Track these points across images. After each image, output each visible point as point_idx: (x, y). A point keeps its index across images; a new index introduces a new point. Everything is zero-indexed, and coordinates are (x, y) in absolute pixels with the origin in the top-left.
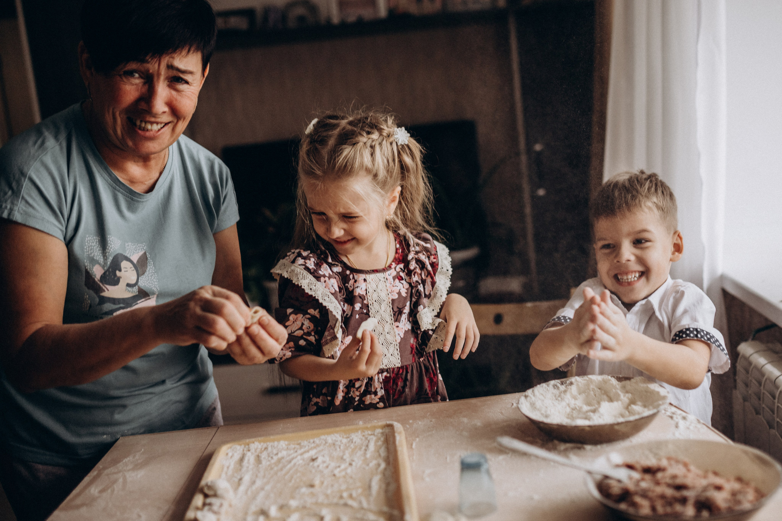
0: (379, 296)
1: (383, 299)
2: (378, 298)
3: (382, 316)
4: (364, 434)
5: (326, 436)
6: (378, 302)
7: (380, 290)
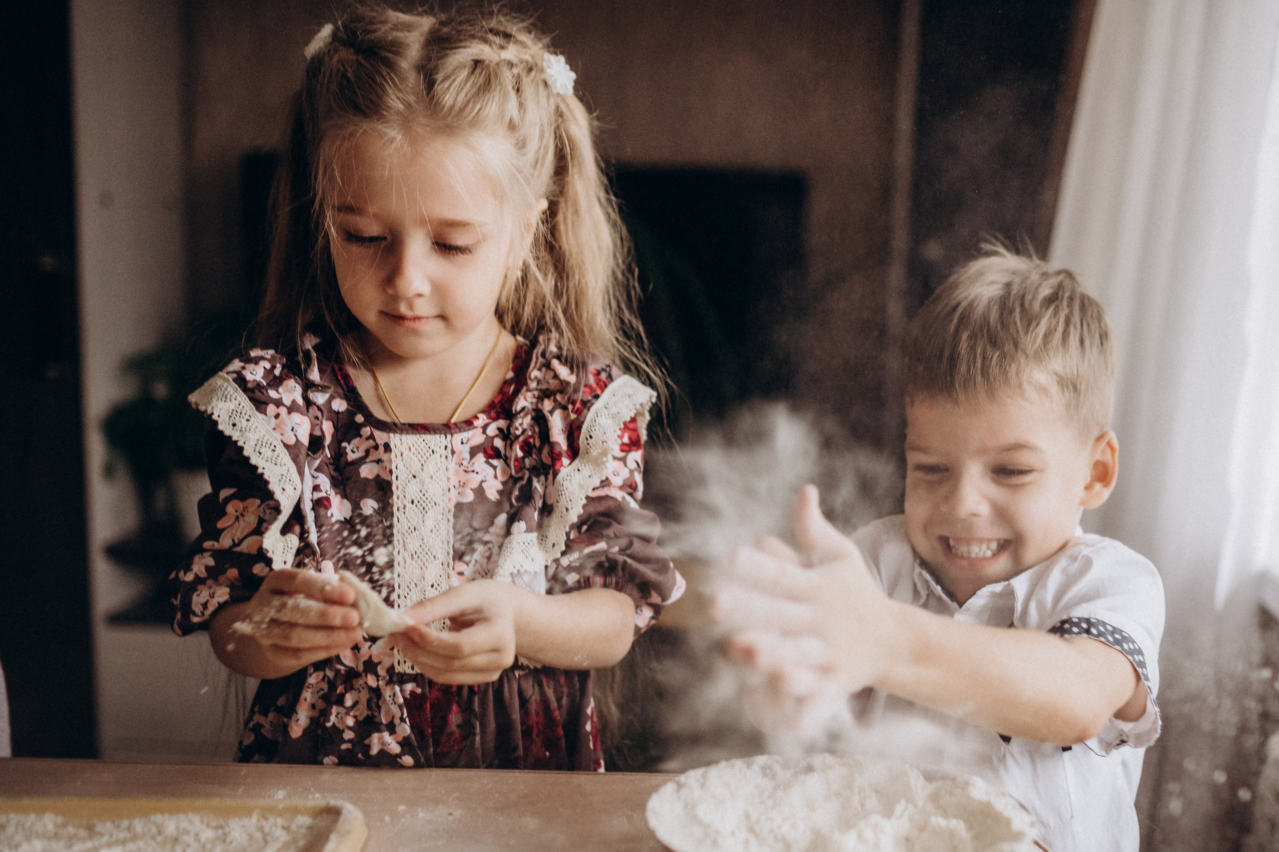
0: (424, 491)
1: (435, 499)
2: (421, 495)
3: (425, 541)
4: (264, 823)
5: (167, 815)
6: (419, 505)
7: (429, 475)
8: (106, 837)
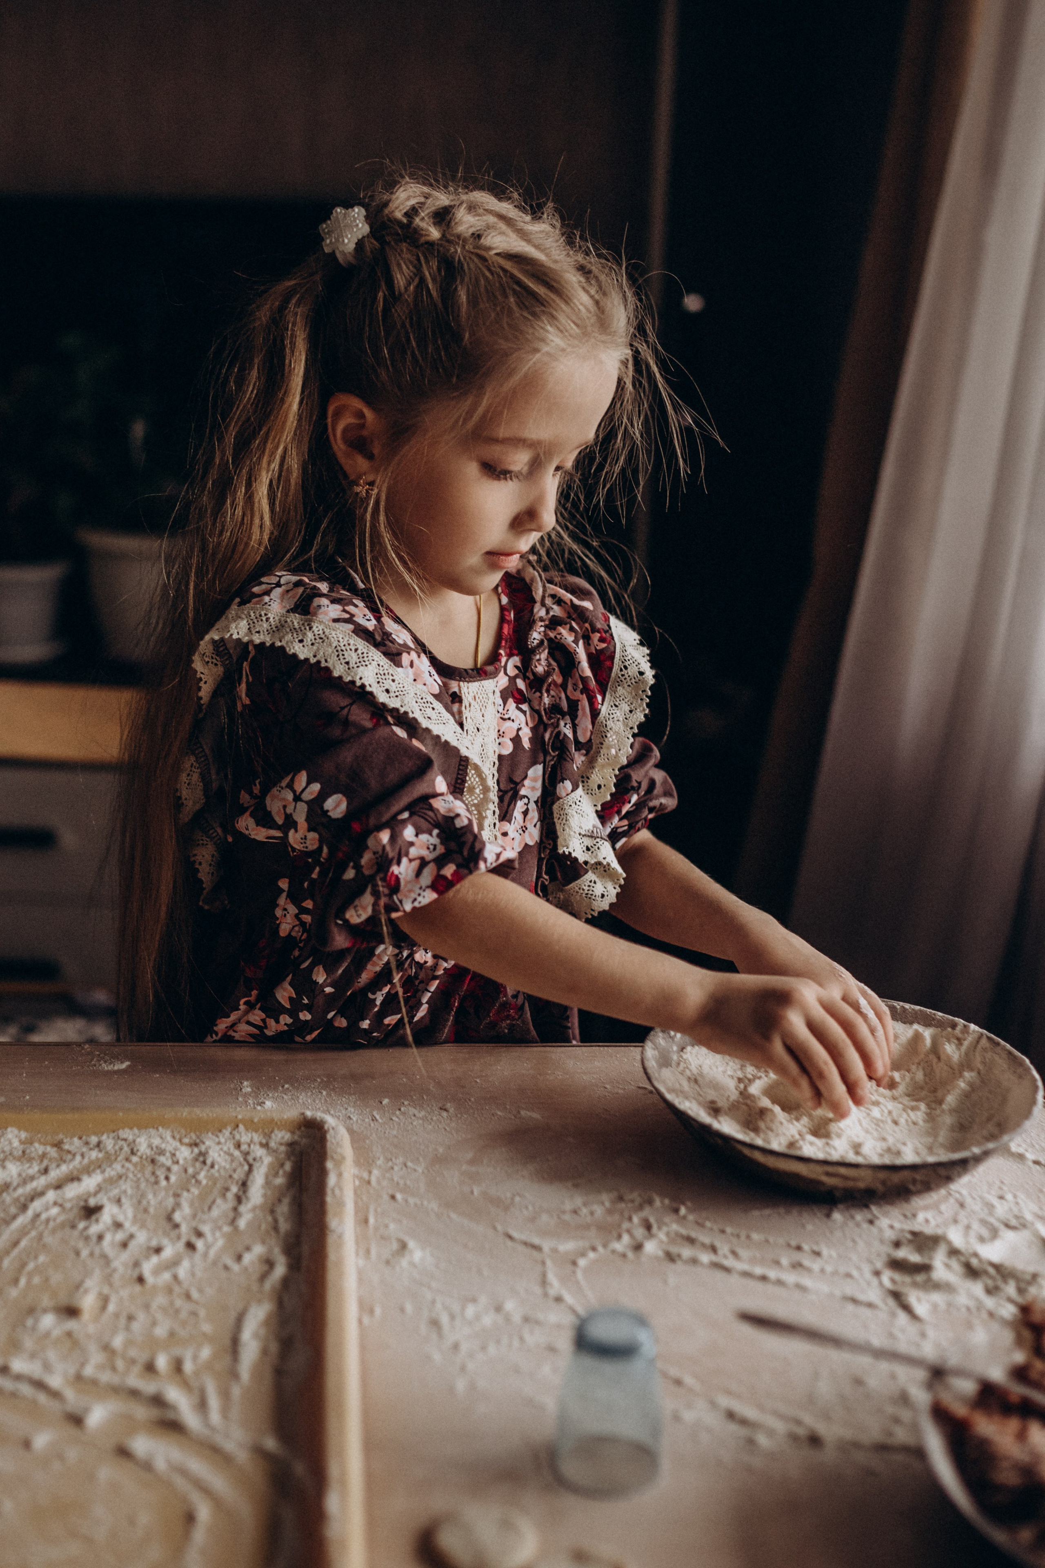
1: (489, 754)
8: (78, 1158)
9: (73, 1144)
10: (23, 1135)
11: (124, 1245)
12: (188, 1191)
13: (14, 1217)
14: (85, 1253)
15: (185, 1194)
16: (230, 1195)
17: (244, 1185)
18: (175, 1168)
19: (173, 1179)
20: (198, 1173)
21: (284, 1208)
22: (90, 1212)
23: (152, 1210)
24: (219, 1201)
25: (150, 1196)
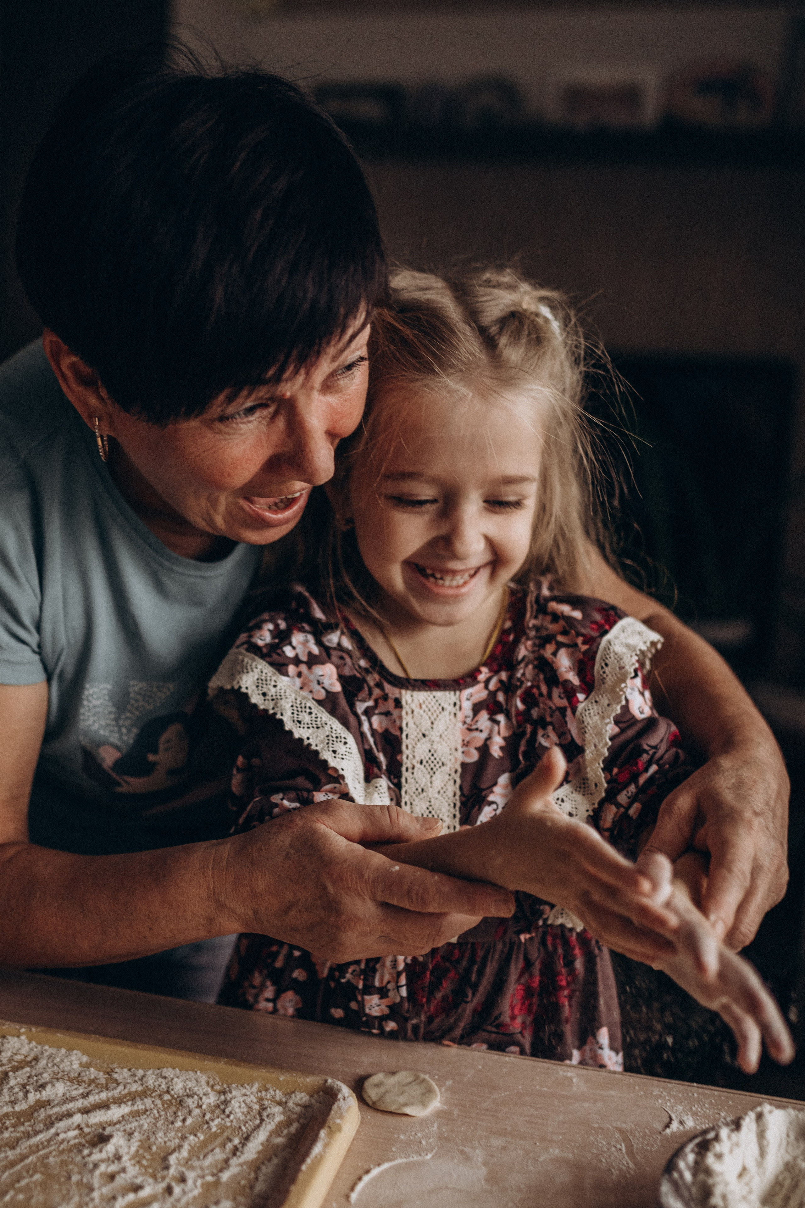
2: (430, 755)
4: (264, 1094)
5: (177, 1071)
7: (438, 734)
8: (121, 1087)
9: (122, 1075)
10: (85, 1059)
11: (112, 1177)
12: (195, 1135)
13: (40, 1132)
14: (75, 1178)
15: (192, 1137)
16: (229, 1146)
17: (247, 1139)
18: (196, 1112)
19: (189, 1121)
20: (213, 1120)
21: (268, 1169)
22: (102, 1139)
23: (154, 1148)
24: (217, 1150)
25: (160, 1134)
